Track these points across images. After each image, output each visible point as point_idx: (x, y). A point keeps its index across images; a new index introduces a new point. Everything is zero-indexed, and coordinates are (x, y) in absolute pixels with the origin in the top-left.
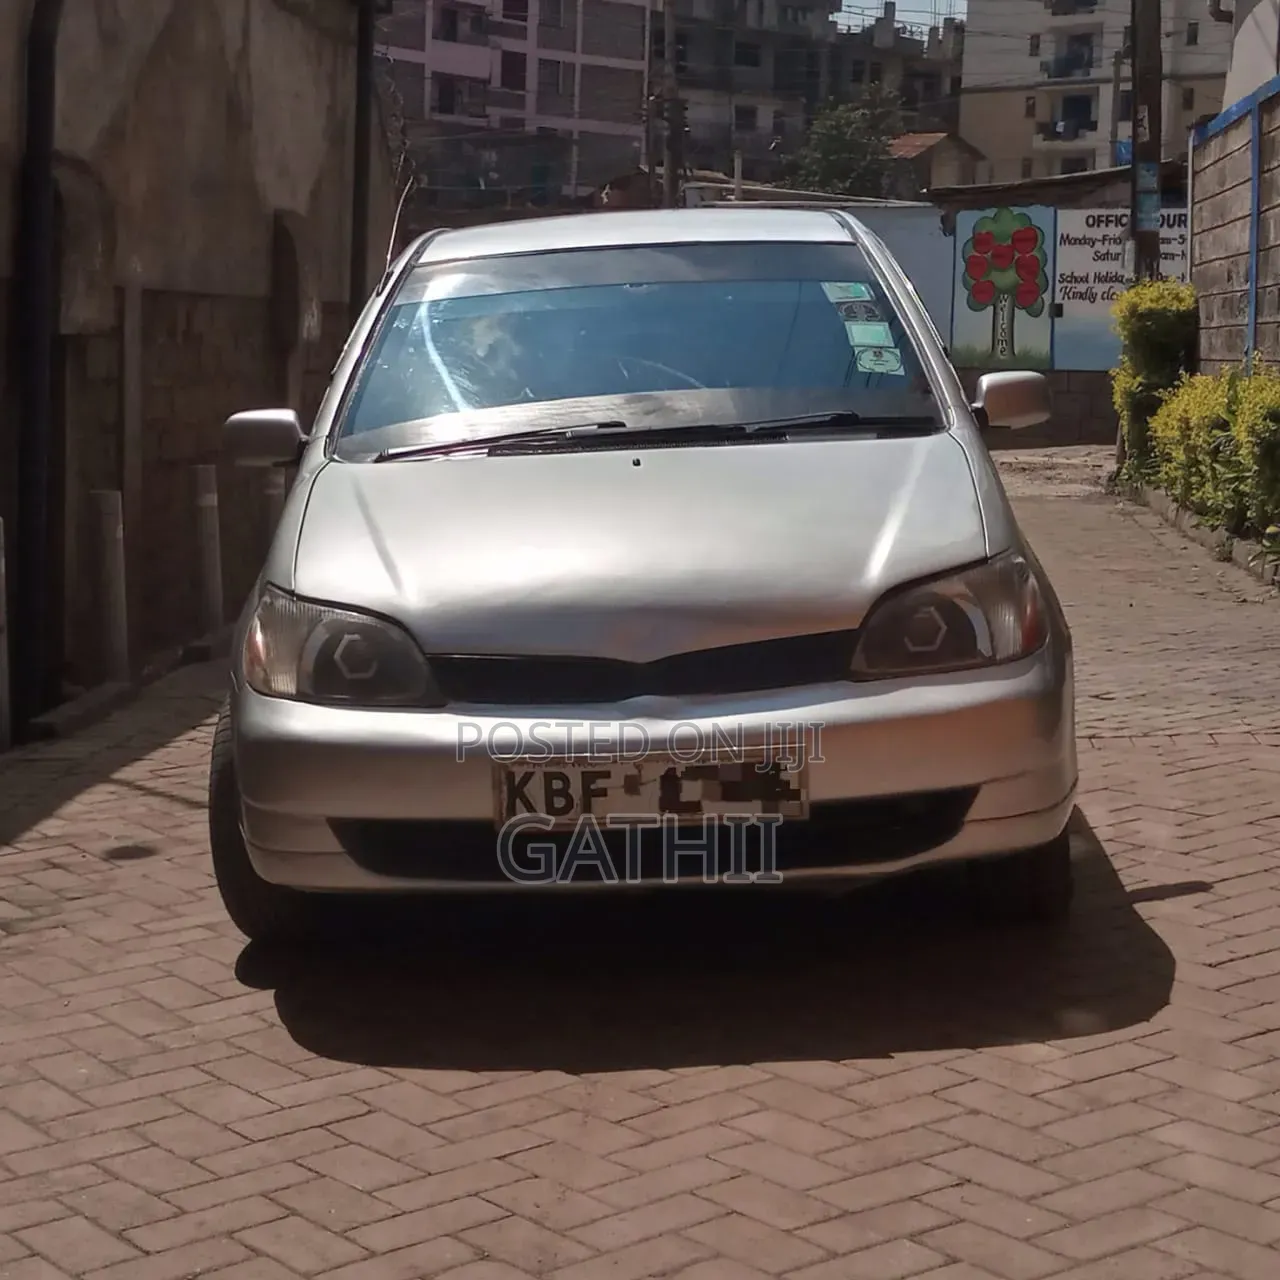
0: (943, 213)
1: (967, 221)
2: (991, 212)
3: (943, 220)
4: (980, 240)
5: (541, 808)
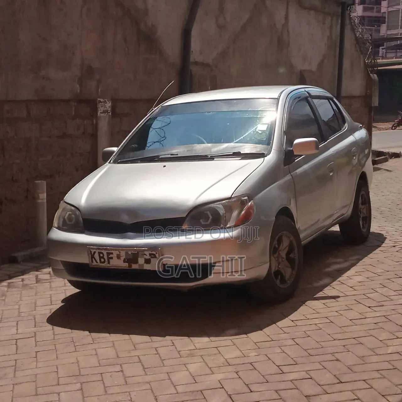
5: (98, 261)
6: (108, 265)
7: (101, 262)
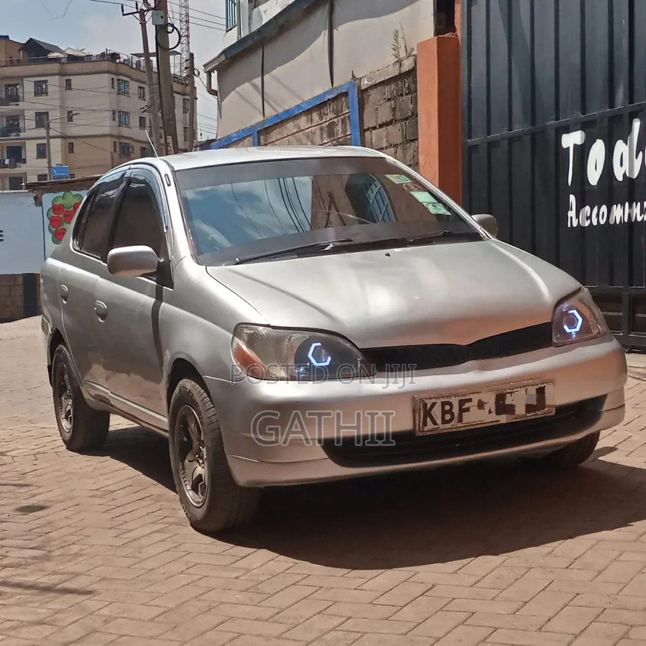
0: (35, 195)
1: (48, 199)
2: (61, 194)
3: (36, 198)
4: (56, 208)
5: (439, 421)
6: (459, 425)
7: (444, 421)
